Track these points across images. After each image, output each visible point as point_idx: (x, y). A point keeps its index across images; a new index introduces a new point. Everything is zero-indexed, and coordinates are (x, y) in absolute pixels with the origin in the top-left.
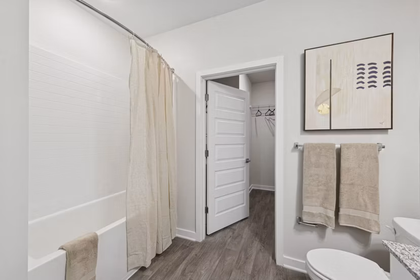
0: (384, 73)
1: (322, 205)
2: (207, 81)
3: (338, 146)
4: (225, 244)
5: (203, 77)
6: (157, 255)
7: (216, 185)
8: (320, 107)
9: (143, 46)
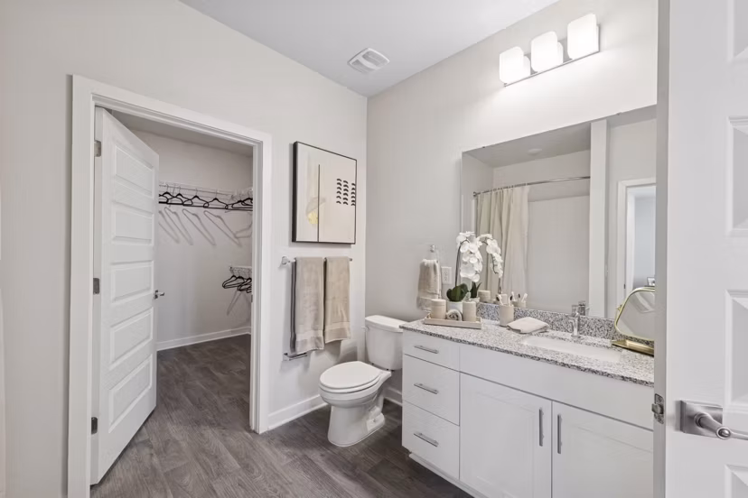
0: (352, 193)
1: (312, 328)
2: (95, 106)
3: (324, 260)
8: (310, 215)
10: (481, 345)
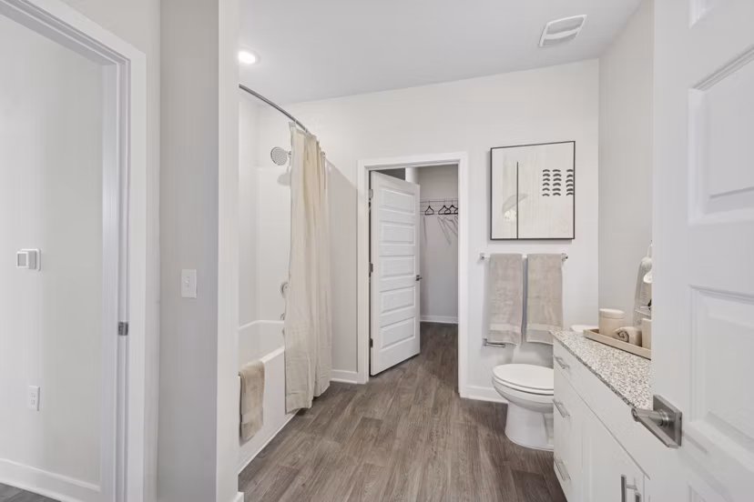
0: (567, 181)
1: (508, 322)
2: (370, 172)
3: (525, 257)
4: (397, 383)
5: (366, 167)
6: (315, 399)
7: (382, 310)
8: (507, 214)
9: (301, 133)
10: (590, 368)
